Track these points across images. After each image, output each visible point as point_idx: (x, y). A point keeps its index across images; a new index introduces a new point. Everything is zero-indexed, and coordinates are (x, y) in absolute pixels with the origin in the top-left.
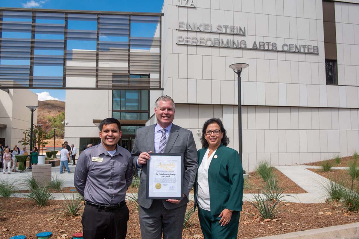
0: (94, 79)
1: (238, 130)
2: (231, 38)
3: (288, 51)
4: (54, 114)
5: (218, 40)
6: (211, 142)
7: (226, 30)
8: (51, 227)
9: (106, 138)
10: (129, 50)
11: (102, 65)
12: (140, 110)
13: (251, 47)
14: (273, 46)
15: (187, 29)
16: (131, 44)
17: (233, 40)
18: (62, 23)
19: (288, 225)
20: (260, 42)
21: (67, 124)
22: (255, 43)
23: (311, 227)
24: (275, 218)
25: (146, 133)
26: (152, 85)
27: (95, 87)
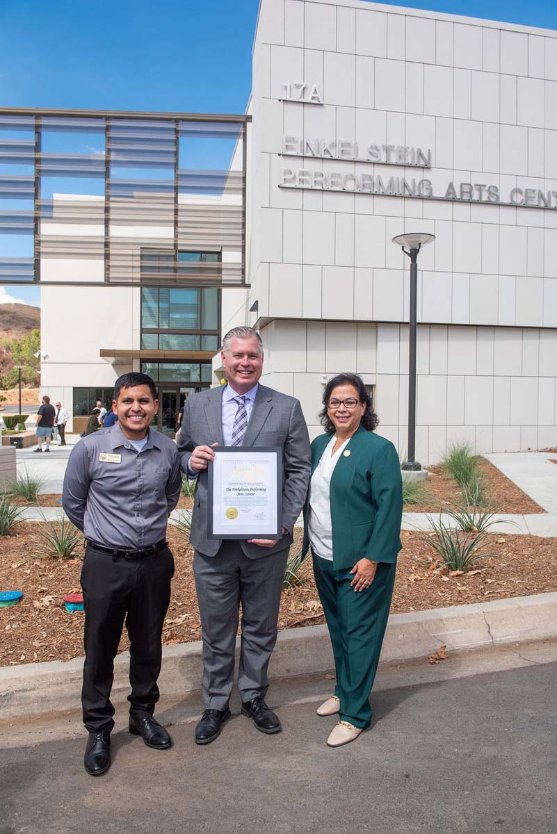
0: (100, 263)
1: (408, 376)
2: (398, 173)
3: (522, 205)
4: (17, 334)
5: (371, 180)
6: (338, 425)
7: (388, 157)
8: (20, 581)
9: (127, 415)
10: (176, 199)
11: (116, 231)
12: (201, 329)
13: (442, 195)
14: (490, 193)
15: (301, 154)
16: (179, 185)
17: (404, 179)
18: (29, 138)
19: (498, 584)
20: (462, 184)
21: (44, 358)
22: (451, 186)
23: (543, 589)
24: (472, 570)
25: (206, 405)
26: (225, 277)
27: (103, 281)
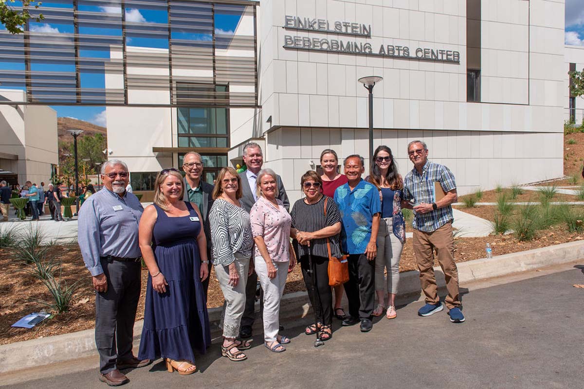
0: (167, 93)
2: (352, 40)
3: (422, 58)
5: (336, 43)
7: (346, 29)
10: (214, 53)
11: (176, 72)
12: (217, 134)
13: (377, 52)
14: (405, 51)
15: (296, 27)
16: (215, 44)
17: (355, 43)
20: (388, 46)
21: (110, 154)
22: (382, 47)
27: (169, 104)
